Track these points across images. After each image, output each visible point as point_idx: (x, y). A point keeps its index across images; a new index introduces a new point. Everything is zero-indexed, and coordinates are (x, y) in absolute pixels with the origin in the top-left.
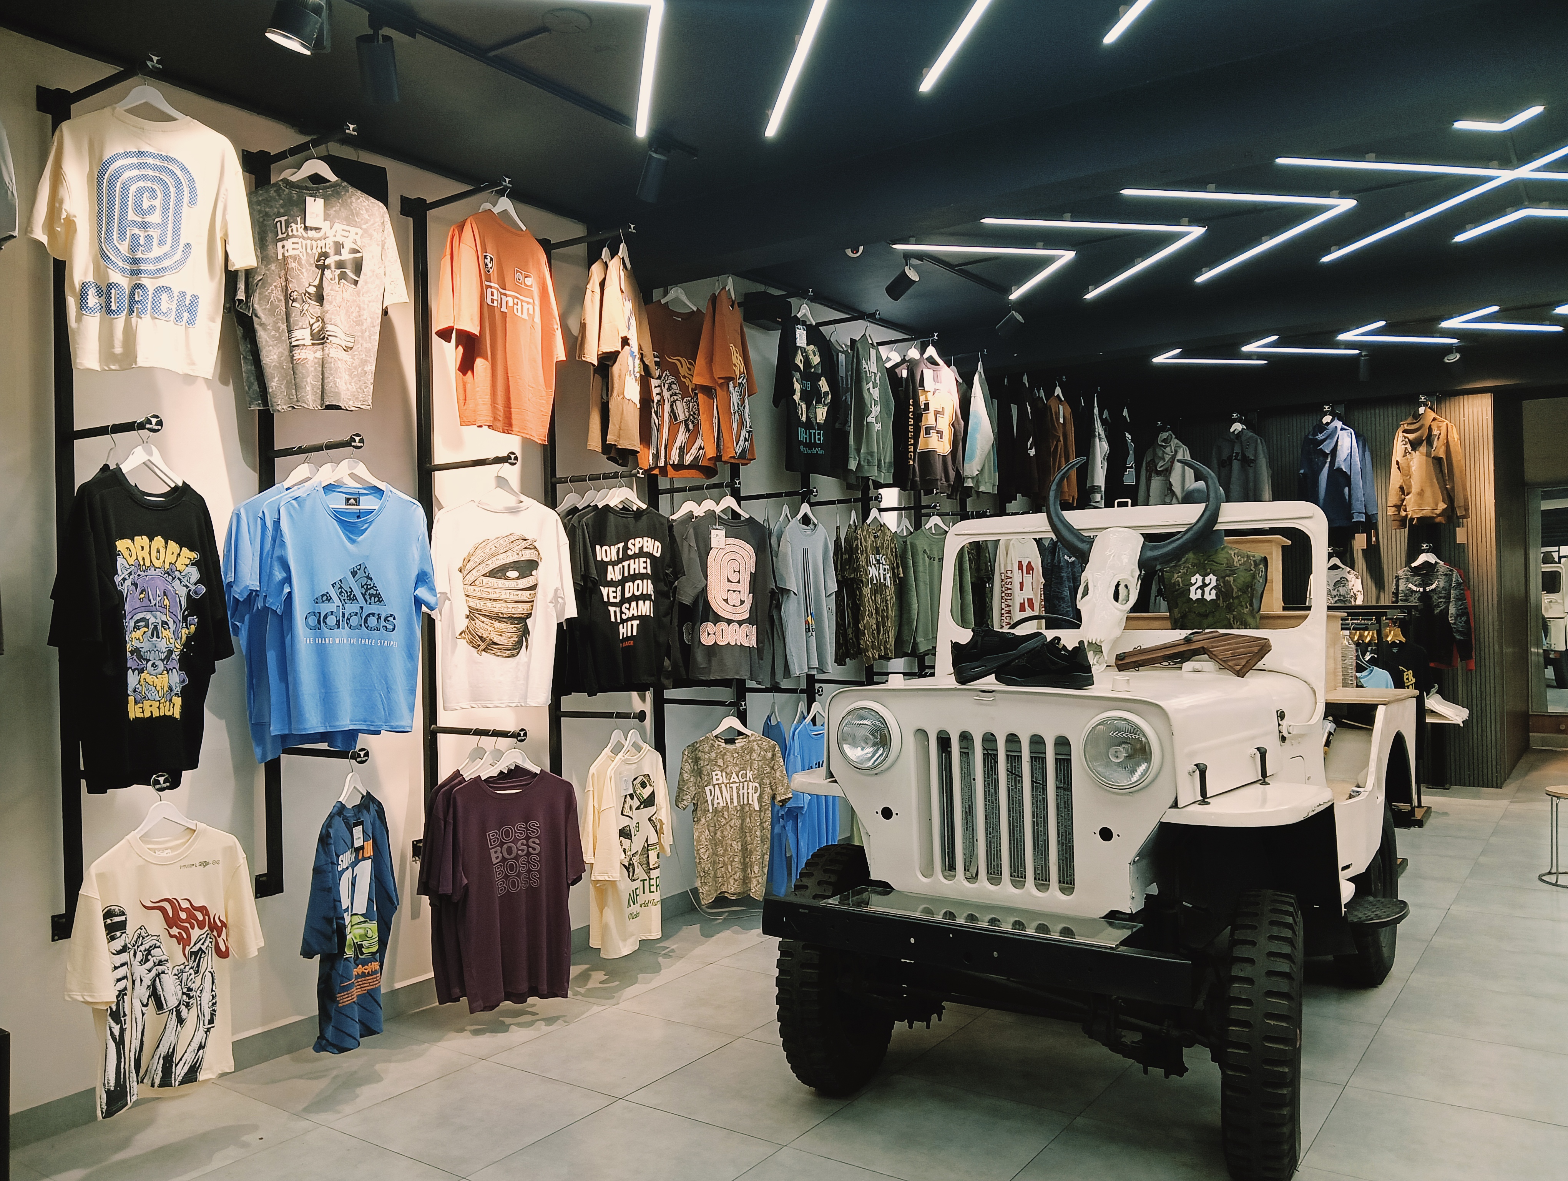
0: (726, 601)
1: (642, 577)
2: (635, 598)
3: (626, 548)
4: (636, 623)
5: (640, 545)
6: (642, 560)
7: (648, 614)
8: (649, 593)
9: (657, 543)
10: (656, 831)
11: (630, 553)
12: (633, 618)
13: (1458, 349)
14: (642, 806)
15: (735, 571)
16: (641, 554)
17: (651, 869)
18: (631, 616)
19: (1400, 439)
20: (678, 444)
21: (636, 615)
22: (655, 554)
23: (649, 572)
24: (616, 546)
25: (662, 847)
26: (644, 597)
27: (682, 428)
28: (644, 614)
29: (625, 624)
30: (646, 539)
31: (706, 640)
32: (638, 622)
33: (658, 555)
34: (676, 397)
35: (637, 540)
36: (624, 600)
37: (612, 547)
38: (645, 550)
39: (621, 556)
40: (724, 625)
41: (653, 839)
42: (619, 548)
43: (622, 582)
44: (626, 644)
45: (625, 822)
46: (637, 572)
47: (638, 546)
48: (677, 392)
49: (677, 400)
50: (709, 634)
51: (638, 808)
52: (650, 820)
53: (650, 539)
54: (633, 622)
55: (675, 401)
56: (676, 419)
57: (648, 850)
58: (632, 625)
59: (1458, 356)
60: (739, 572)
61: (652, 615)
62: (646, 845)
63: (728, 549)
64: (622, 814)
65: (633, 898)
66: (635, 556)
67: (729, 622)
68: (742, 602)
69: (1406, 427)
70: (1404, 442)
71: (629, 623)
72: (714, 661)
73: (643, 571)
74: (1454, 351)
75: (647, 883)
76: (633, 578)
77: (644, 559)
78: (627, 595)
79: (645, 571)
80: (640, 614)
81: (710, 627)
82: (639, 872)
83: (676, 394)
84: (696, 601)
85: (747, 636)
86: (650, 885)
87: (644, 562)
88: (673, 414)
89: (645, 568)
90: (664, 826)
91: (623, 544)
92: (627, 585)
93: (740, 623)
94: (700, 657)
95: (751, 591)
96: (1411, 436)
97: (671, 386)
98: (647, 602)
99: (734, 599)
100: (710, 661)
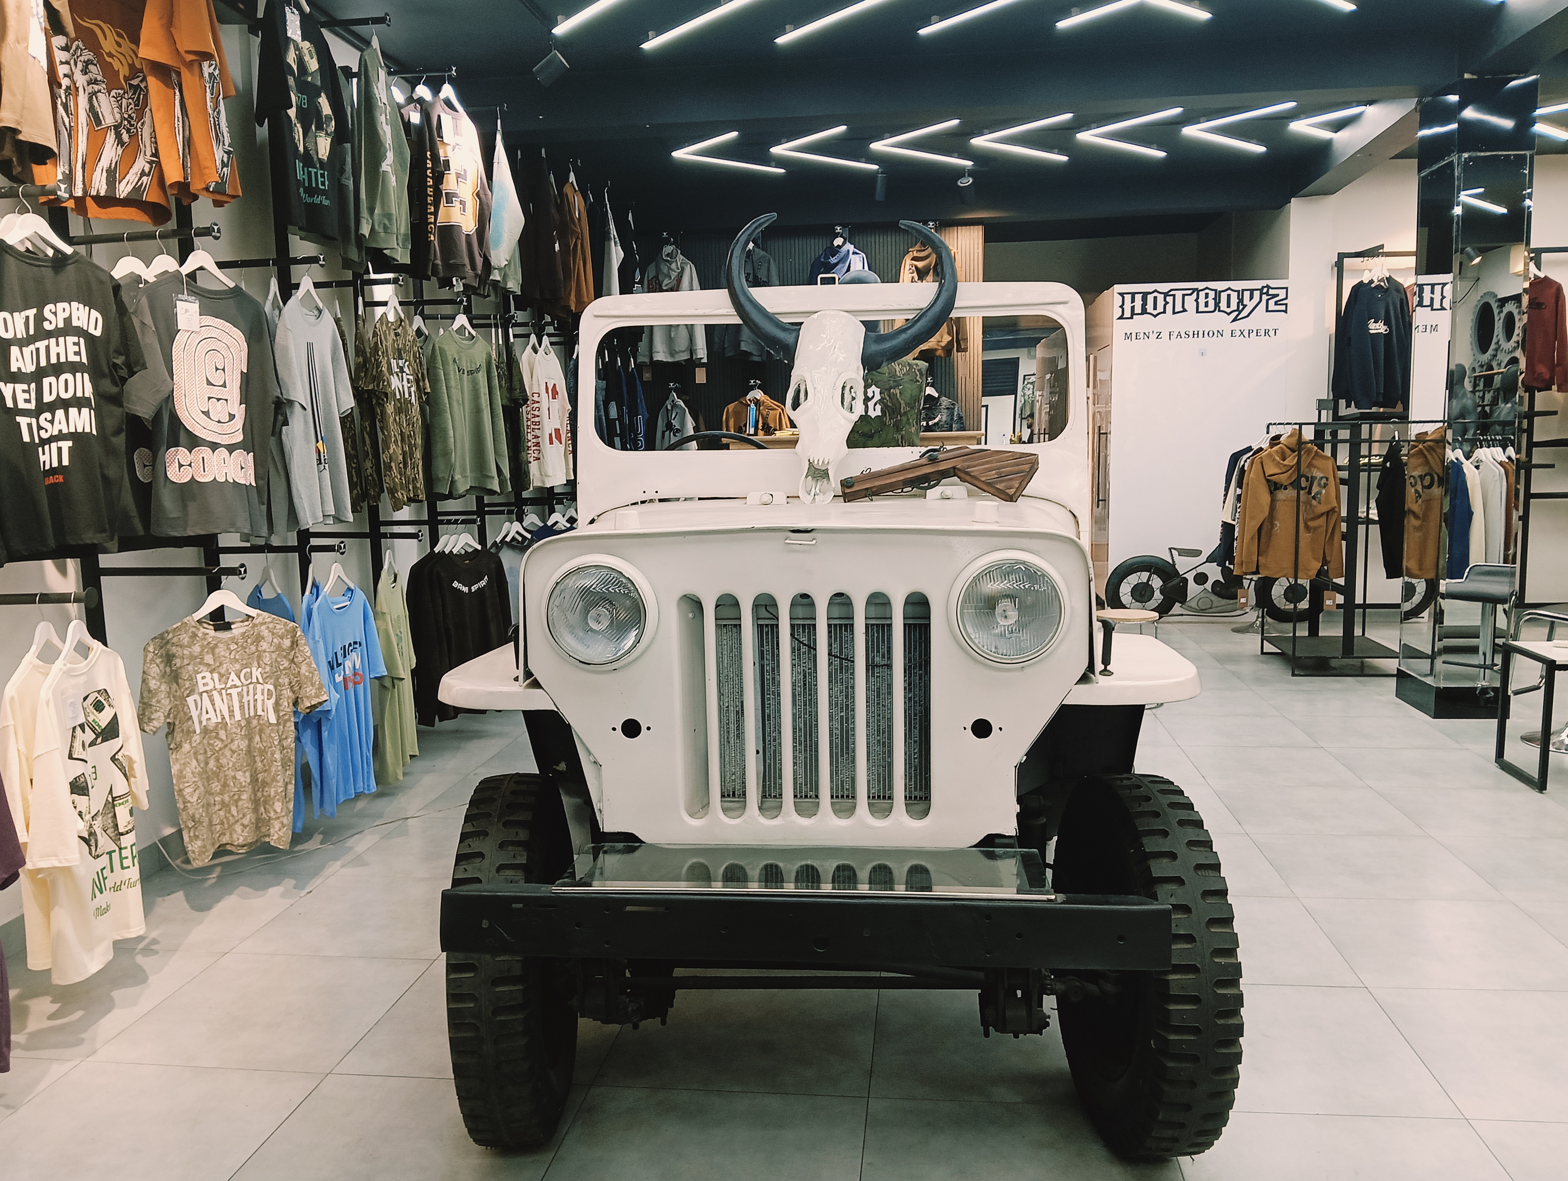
0: (206, 414)
1: (74, 368)
2: (65, 404)
3: (40, 319)
4: (66, 445)
5: (67, 315)
6: (71, 339)
7: (87, 430)
8: (87, 395)
9: (95, 314)
10: (125, 775)
11: (47, 326)
12: (61, 437)
13: (971, 173)
14: (99, 740)
15: (217, 369)
16: (68, 329)
17: (122, 834)
18: (56, 433)
19: (907, 267)
20: (104, 163)
21: (65, 431)
22: (91, 331)
23: (85, 360)
24: (24, 314)
25: (135, 798)
26: (79, 402)
27: (111, 138)
28: (80, 430)
29: (47, 447)
30: (75, 304)
31: (176, 475)
32: (70, 443)
33: (98, 333)
34: (96, 88)
35: (61, 306)
36: (42, 407)
37: (16, 314)
38: (75, 323)
39: (32, 332)
40: (205, 451)
41: (121, 787)
42: (27, 318)
43: (39, 375)
44: (51, 480)
45: (77, 769)
46: (63, 359)
47: (62, 316)
48: (99, 78)
49: (99, 91)
50: (181, 466)
51: (92, 744)
52: (113, 759)
53: (81, 306)
54: (60, 444)
55: (95, 93)
56: (98, 122)
57: (114, 806)
58: (60, 449)
59: (971, 181)
60: (224, 370)
61: (94, 432)
62: (110, 799)
63: (205, 333)
64: (71, 757)
65: (99, 886)
66: (57, 333)
67: (214, 446)
68: (232, 417)
69: (915, 254)
70: (911, 271)
71: (54, 446)
72: (192, 507)
73: (73, 358)
74: (967, 174)
75: (115, 856)
76: (57, 369)
77: (75, 339)
78: (47, 398)
79: (77, 359)
80: (72, 430)
81: (181, 454)
82: (105, 842)
83: (95, 82)
84: (158, 416)
85: (242, 468)
86: (122, 859)
87: (74, 344)
88: (94, 116)
89: (78, 353)
90: (135, 766)
91: (34, 311)
92: (46, 381)
93: (231, 448)
94: (168, 501)
95: (243, 401)
96: (920, 264)
97: (87, 67)
98: (85, 411)
99: (219, 411)
100: (185, 507)
